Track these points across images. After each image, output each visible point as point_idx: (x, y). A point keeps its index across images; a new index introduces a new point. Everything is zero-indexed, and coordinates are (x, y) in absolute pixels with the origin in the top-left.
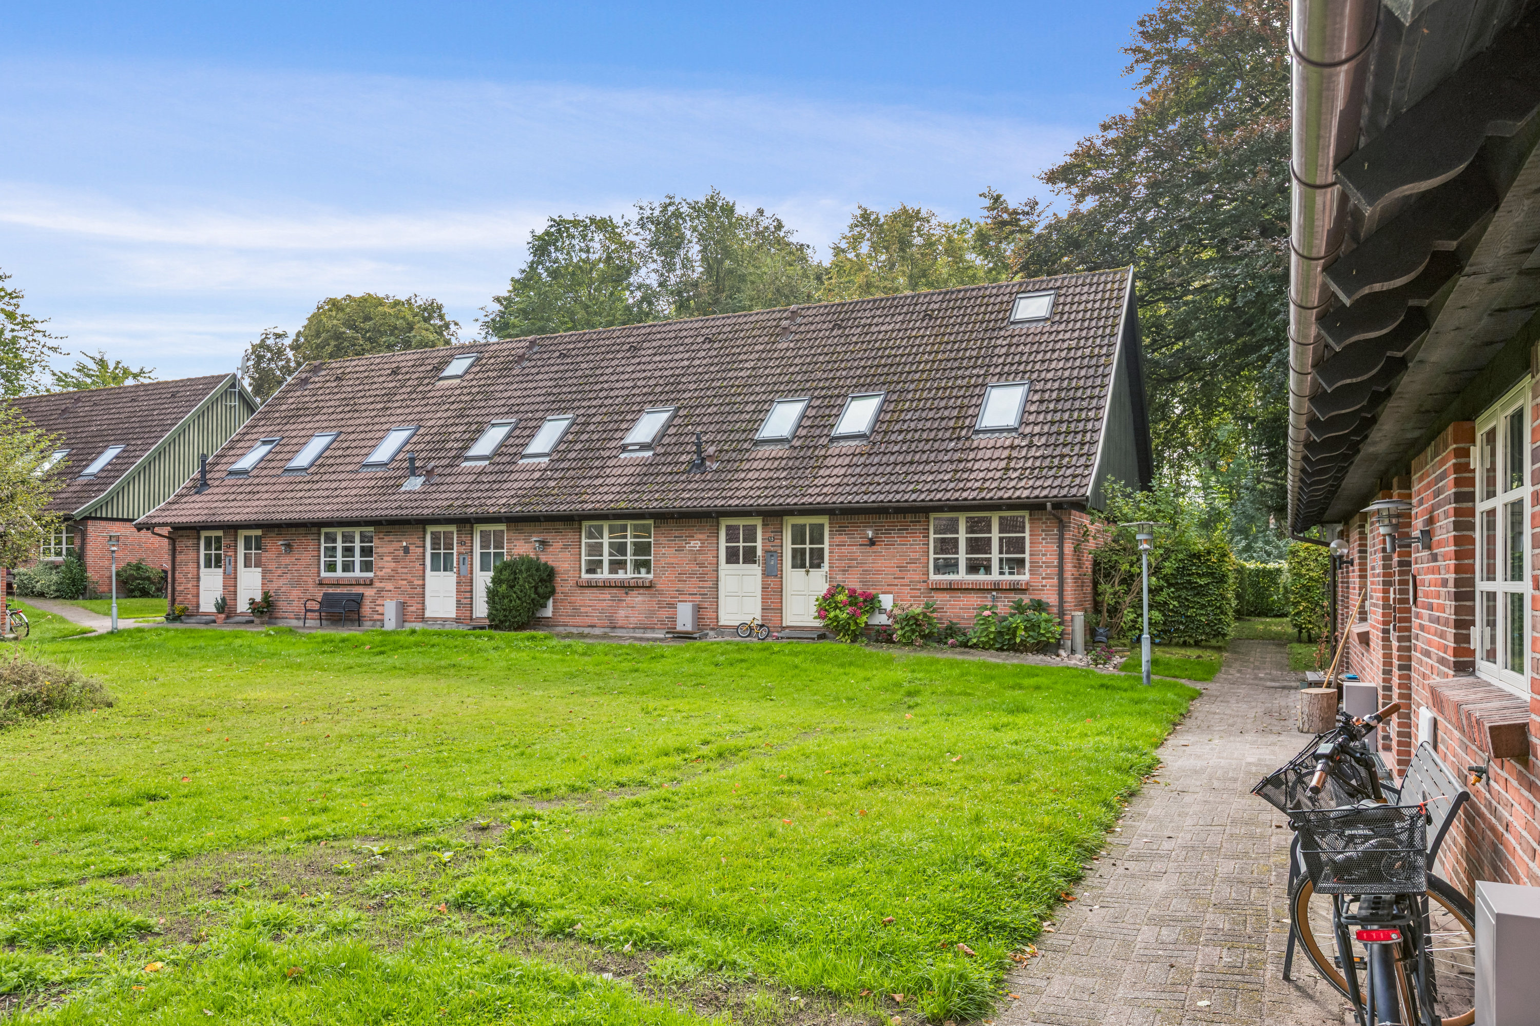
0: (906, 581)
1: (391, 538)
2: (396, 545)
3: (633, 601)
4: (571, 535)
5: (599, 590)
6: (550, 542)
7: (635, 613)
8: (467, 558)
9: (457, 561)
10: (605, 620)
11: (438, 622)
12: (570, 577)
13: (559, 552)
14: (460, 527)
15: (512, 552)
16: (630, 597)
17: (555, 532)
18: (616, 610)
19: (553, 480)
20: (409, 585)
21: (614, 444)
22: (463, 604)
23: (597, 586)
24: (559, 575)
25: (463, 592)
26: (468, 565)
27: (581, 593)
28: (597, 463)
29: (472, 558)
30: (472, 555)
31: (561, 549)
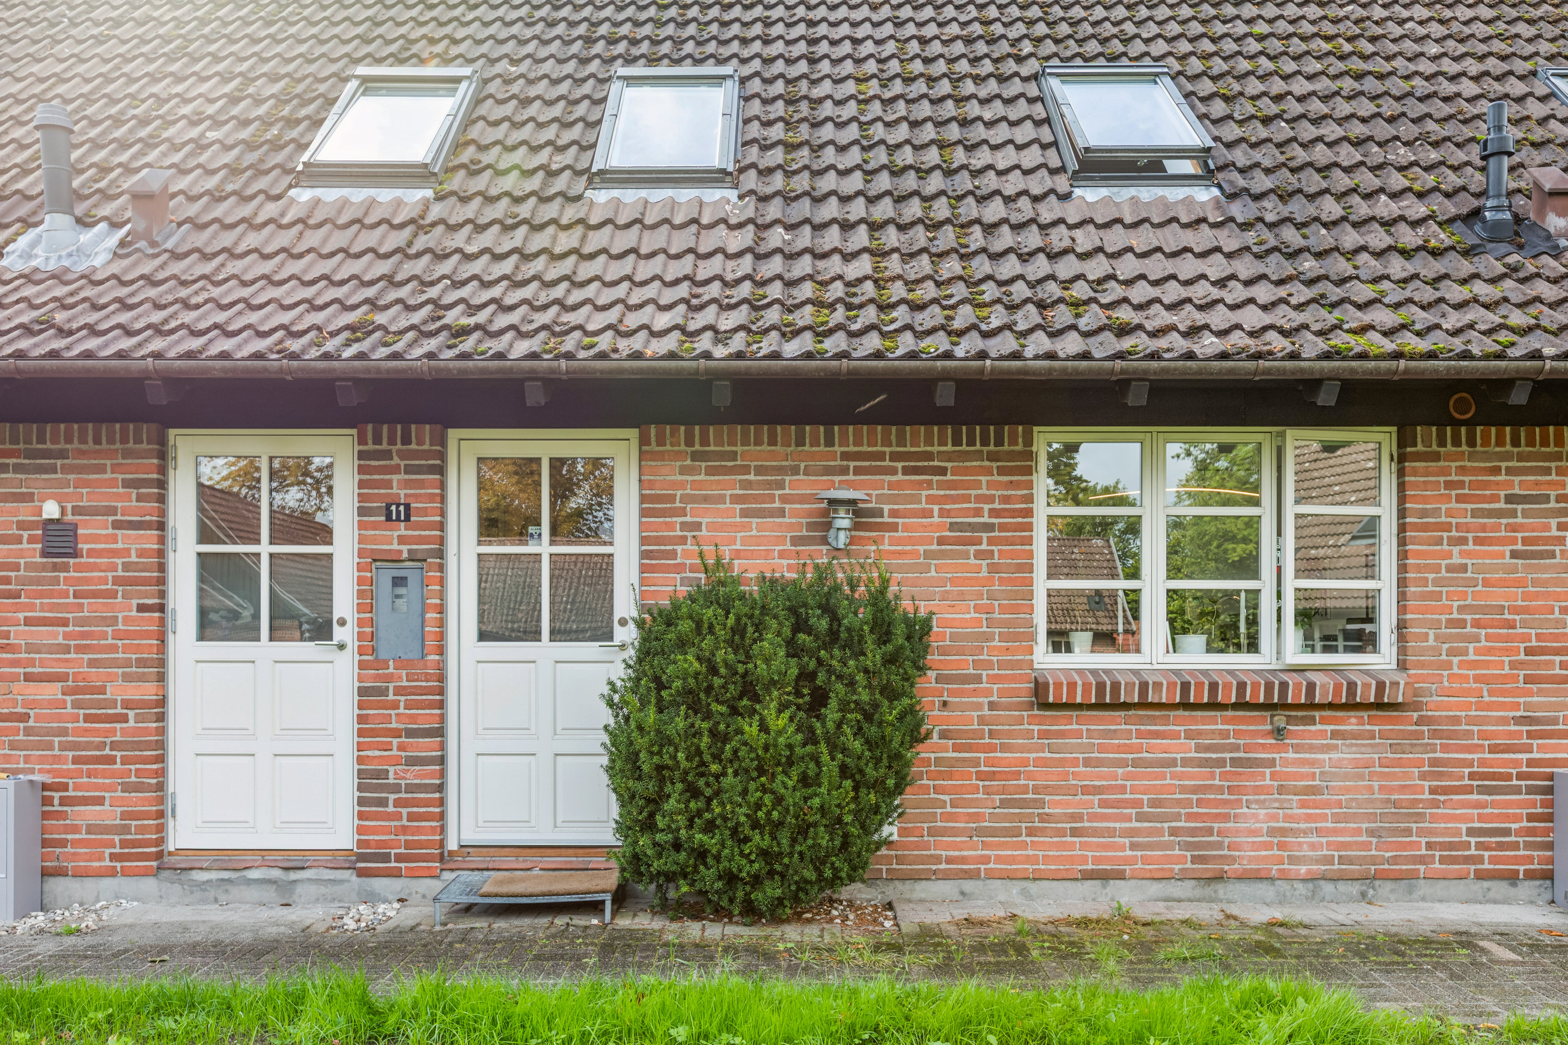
3: (1312, 763)
4: (990, 485)
5: (1141, 721)
6: (880, 513)
7: (1324, 818)
8: (413, 578)
9: (361, 594)
10: (1169, 846)
11: (254, 874)
12: (989, 665)
13: (928, 555)
14: (377, 440)
15: (673, 554)
16: (1297, 749)
17: (906, 471)
18: (1226, 803)
19: (836, 258)
20: (77, 705)
21: (1005, 158)
22: (396, 789)
23: (1144, 705)
24: (933, 658)
25: (396, 733)
26: (424, 609)
27: (1043, 735)
28: (994, 211)
29: (442, 582)
30: (441, 568)
31: (941, 541)
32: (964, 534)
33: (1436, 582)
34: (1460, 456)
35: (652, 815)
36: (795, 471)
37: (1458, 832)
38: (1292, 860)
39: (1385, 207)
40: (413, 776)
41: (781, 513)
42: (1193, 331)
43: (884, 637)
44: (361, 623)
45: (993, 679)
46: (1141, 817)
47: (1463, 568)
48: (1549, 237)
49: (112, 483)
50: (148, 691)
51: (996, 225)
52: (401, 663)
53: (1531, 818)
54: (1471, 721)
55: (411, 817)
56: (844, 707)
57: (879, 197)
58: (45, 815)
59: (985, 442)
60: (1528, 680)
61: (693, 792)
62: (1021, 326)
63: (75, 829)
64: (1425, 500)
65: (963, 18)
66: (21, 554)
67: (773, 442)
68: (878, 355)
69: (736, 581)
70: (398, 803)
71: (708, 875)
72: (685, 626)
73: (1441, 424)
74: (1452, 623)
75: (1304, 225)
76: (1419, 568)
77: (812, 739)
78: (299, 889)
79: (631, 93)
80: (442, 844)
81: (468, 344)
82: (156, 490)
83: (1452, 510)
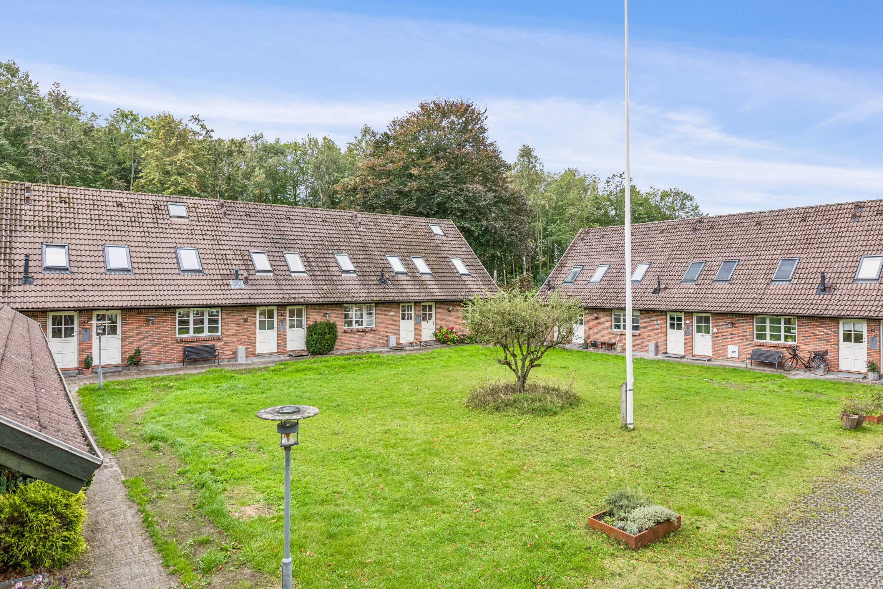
0: (458, 324)
1: (235, 313)
2: (238, 317)
3: (368, 337)
4: (340, 310)
5: (352, 334)
7: (368, 342)
8: (283, 322)
9: (277, 325)
11: (267, 355)
13: (334, 319)
15: (310, 320)
16: (366, 335)
18: (361, 341)
19: (323, 286)
20: (248, 338)
21: (333, 269)
24: (336, 329)
25: (281, 340)
26: (284, 326)
27: (345, 335)
28: (335, 278)
29: (285, 323)
30: (286, 321)
31: (335, 316)
32: (337, 315)
34: (380, 306)
37: (380, 343)
38: (366, 346)
39: (372, 278)
40: (283, 344)
41: (321, 315)
44: (277, 328)
45: (341, 330)
46: (353, 343)
49: (251, 314)
50: (254, 336)
52: (281, 332)
53: (387, 341)
54: (381, 332)
55: (283, 348)
57: (323, 275)
59: (339, 306)
60: (386, 328)
64: (377, 311)
66: (241, 321)
67: (319, 307)
69: (318, 322)
70: (281, 346)
72: (312, 327)
75: (365, 280)
78: (271, 357)
80: (286, 351)
82: (255, 314)
83: (380, 312)
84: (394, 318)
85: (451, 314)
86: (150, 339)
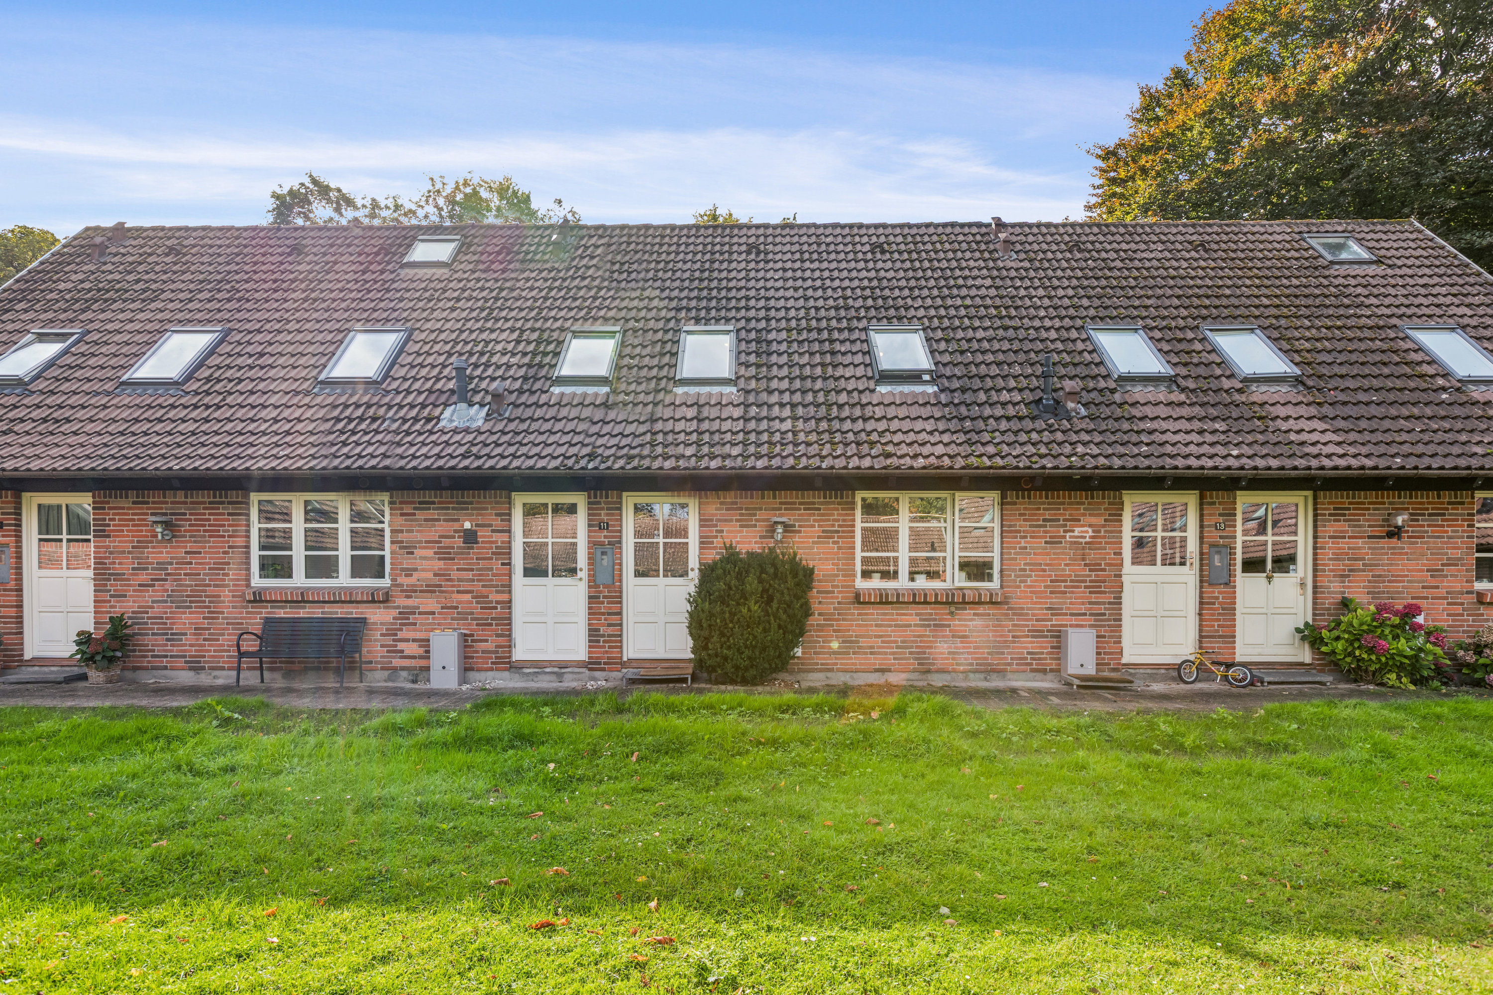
0: (1442, 592)
1: (433, 513)
2: (443, 527)
3: (966, 626)
4: (838, 515)
5: (897, 609)
6: (794, 526)
7: (970, 647)
8: (609, 552)
9: (589, 558)
10: (908, 659)
11: (548, 670)
12: (837, 587)
13: (814, 543)
14: (595, 497)
15: (712, 543)
16: (960, 620)
17: (805, 509)
18: (931, 642)
19: (777, 421)
20: (477, 603)
21: (849, 372)
22: (603, 636)
23: (898, 602)
24: (815, 584)
25: (603, 614)
26: (614, 564)
27: (859, 614)
28: (843, 398)
29: (621, 553)
30: (621, 548)
31: (819, 537)
32: (828, 534)
33: (1015, 554)
34: (1024, 503)
35: (707, 644)
36: (761, 509)
37: (1023, 653)
38: (957, 664)
39: (1005, 396)
40: (610, 630)
41: (755, 526)
42: (915, 456)
43: (795, 575)
44: (589, 570)
45: (839, 592)
46: (897, 647)
47: (1026, 548)
48: (1067, 411)
49: (491, 514)
50: (504, 597)
51: (843, 405)
52: (605, 586)
53: (1052, 647)
54: (1028, 609)
55: (610, 647)
56: (779, 602)
57: (796, 391)
58: (466, 647)
59: (836, 498)
60: (1051, 592)
61: (722, 635)
62: (849, 454)
63: (477, 652)
64: (1011, 520)
65: (835, 296)
66: (455, 543)
67: (752, 498)
68: (793, 468)
69: (738, 553)
70: (604, 642)
71: (729, 666)
72: (720, 572)
73: (1017, 490)
74: (1021, 570)
75: (970, 405)
76: (1008, 548)
77: (768, 614)
78: (566, 676)
79: (690, 338)
80: (621, 658)
81: (635, 463)
82: (507, 517)
83: (1021, 525)
84: (1092, 555)
85: (1403, 544)
86: (169, 585)
